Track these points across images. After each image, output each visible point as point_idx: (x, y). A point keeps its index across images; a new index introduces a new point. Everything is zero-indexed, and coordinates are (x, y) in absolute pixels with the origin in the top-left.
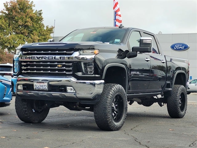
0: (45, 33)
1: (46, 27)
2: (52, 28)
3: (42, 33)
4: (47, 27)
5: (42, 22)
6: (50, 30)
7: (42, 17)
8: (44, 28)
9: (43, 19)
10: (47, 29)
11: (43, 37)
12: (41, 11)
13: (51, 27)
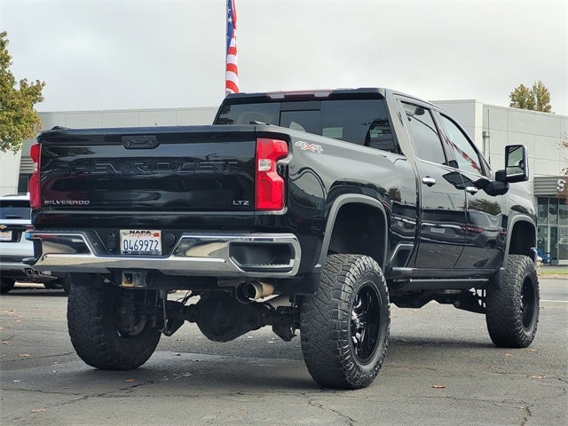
0: (17, 102)
1: (19, 83)
2: (38, 85)
3: (9, 103)
4: (23, 84)
5: (6, 70)
6: (33, 93)
7: (6, 52)
8: (14, 87)
9: (11, 61)
10: (21, 90)
11: (13, 114)
12: (5, 34)
13: (35, 84)
